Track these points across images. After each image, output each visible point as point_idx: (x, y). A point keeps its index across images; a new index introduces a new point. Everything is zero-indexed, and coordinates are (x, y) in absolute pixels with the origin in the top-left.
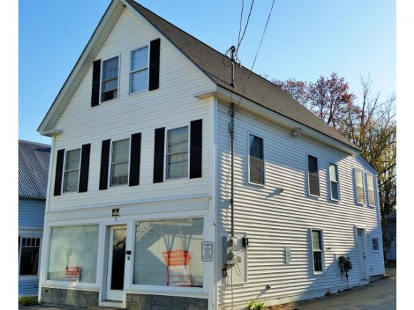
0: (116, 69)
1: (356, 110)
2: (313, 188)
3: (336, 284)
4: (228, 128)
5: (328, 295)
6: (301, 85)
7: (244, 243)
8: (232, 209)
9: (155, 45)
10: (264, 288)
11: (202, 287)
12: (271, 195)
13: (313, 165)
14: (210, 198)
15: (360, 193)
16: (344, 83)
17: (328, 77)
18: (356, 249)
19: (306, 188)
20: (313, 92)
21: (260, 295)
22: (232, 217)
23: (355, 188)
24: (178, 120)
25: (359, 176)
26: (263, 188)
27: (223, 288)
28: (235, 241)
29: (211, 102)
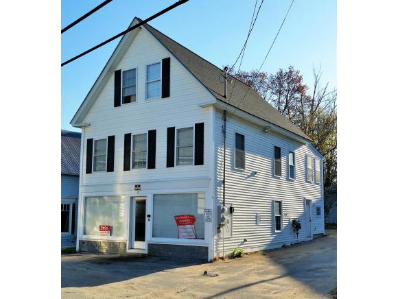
0: (134, 78)
1: (308, 99)
2: (277, 171)
3: (290, 239)
4: (221, 129)
5: (284, 246)
6: (263, 75)
7: (231, 210)
8: (224, 187)
9: (166, 63)
10: (242, 241)
11: (203, 239)
12: (249, 177)
13: (278, 153)
14: (210, 179)
15: (310, 173)
16: (299, 75)
17: (286, 70)
18: (304, 215)
19: (272, 171)
20: (273, 83)
21: (240, 245)
22: (224, 193)
23: (306, 169)
24: (184, 121)
25: (310, 160)
26: (243, 171)
27: (218, 240)
28: (226, 209)
29: (211, 110)
